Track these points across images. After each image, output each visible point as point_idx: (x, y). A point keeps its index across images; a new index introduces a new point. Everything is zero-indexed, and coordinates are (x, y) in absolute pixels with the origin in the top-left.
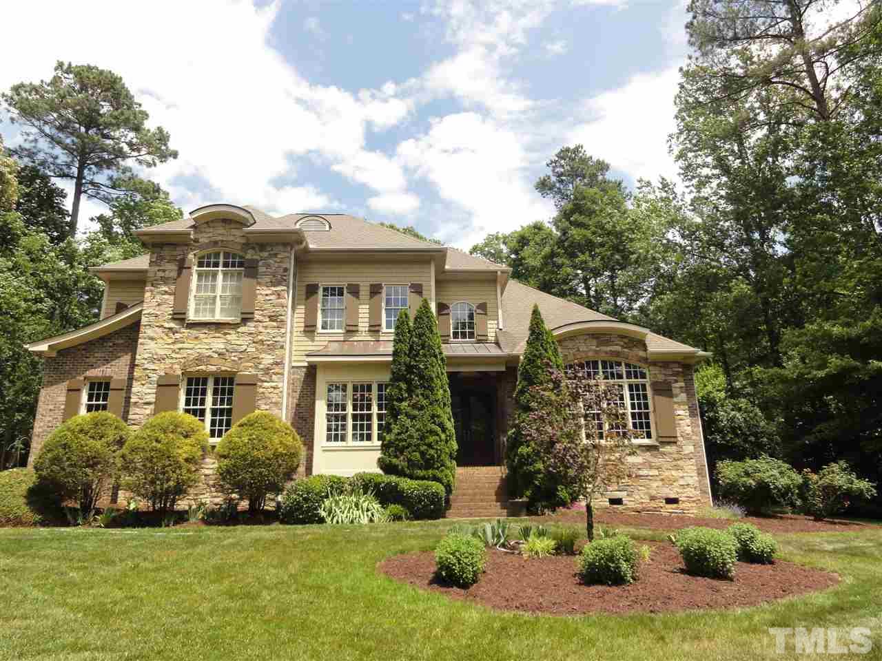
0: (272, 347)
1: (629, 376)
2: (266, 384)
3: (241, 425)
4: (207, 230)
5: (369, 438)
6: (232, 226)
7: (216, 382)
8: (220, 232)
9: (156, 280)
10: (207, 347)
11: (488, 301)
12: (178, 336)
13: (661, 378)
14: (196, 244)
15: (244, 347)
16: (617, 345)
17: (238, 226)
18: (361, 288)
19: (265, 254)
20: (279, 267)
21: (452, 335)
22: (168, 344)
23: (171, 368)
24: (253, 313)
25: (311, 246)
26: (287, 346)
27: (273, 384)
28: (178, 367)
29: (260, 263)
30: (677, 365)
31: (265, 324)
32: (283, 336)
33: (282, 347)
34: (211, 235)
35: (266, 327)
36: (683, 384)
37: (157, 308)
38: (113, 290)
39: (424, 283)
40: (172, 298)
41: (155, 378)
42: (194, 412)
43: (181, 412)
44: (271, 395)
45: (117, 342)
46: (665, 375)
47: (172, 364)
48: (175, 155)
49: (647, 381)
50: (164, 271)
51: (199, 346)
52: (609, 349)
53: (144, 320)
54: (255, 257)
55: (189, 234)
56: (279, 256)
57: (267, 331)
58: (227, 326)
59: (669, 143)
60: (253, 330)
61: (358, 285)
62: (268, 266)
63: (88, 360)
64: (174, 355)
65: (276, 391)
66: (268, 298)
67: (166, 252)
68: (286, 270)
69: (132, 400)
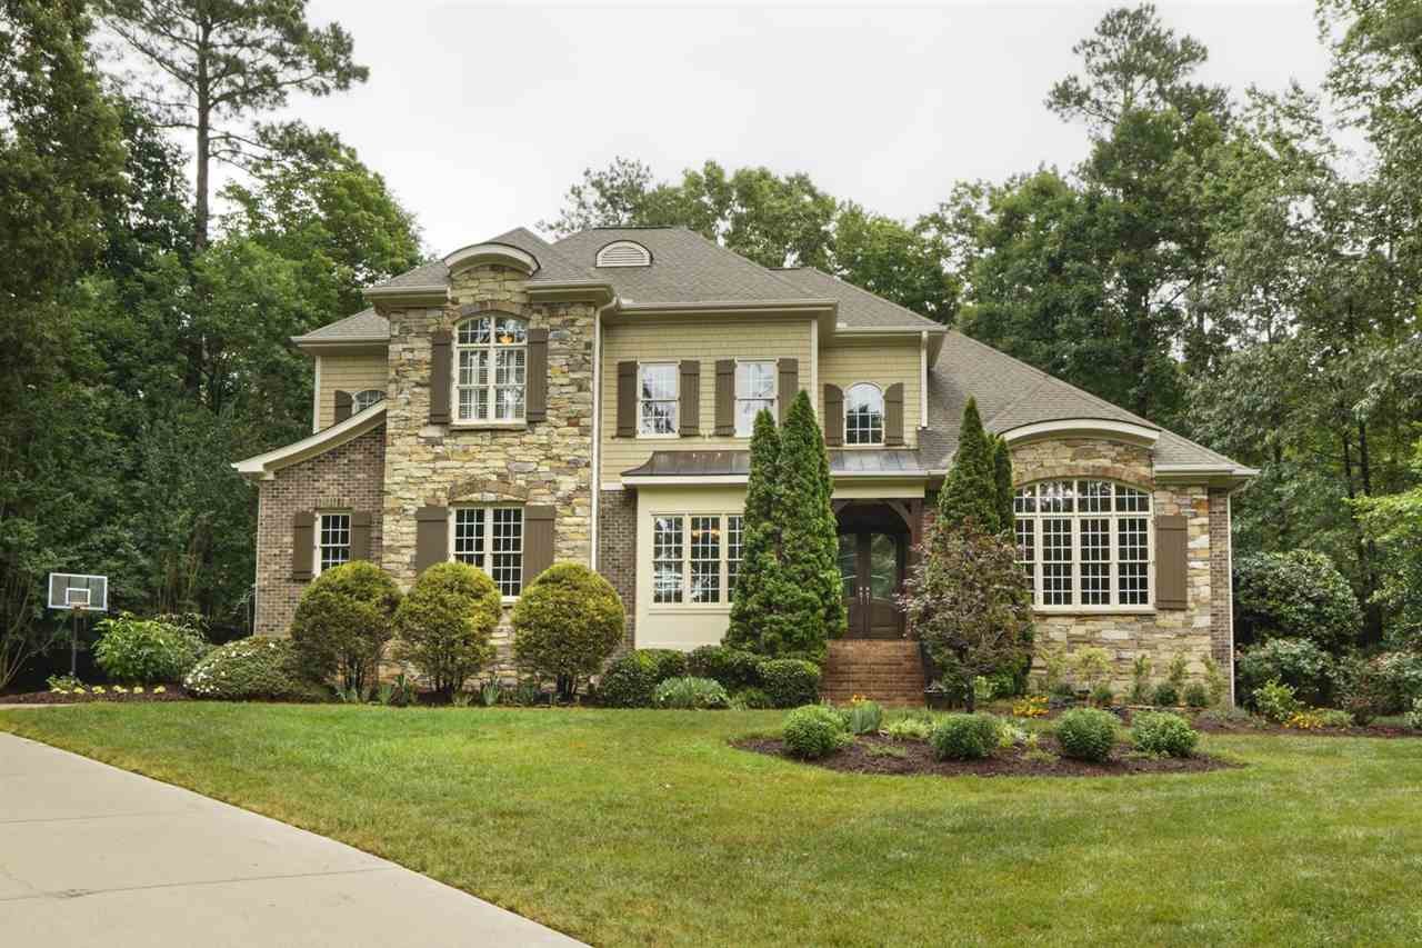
0: (574, 466)
1: (1120, 507)
2: (567, 520)
3: (543, 582)
4: (471, 284)
5: (715, 598)
6: (507, 275)
7: (497, 516)
8: (490, 286)
9: (402, 365)
10: (482, 465)
11: (905, 381)
12: (439, 449)
13: (1171, 510)
14: (455, 307)
15: (535, 466)
16: (1105, 457)
17: (516, 276)
18: (702, 367)
19: (556, 321)
20: (579, 341)
21: (845, 437)
22: (428, 462)
23: (434, 496)
24: (544, 414)
25: (626, 302)
26: (595, 465)
27: (578, 520)
28: (443, 494)
29: (551, 336)
30: (1199, 490)
31: (561, 430)
32: (588, 447)
33: (588, 465)
34: (475, 291)
35: (563, 436)
36: (1206, 520)
37: (408, 408)
38: (327, 371)
39: (800, 359)
40: (426, 391)
41: (412, 510)
42: (470, 560)
43: (452, 559)
44: (574, 536)
45: (353, 457)
46: (1179, 505)
47: (435, 490)
48: (363, 74)
49: (1149, 516)
50: (412, 350)
51: (471, 464)
52: (1091, 463)
53: (391, 427)
54: (543, 326)
55: (445, 292)
56: (577, 323)
57: (566, 442)
58: (507, 434)
59: (1321, 15)
60: (544, 439)
61: (697, 363)
62: (562, 340)
63: (317, 484)
64: (435, 478)
65: (581, 530)
66: (564, 390)
67: (412, 319)
68: (589, 345)
69: (385, 543)
